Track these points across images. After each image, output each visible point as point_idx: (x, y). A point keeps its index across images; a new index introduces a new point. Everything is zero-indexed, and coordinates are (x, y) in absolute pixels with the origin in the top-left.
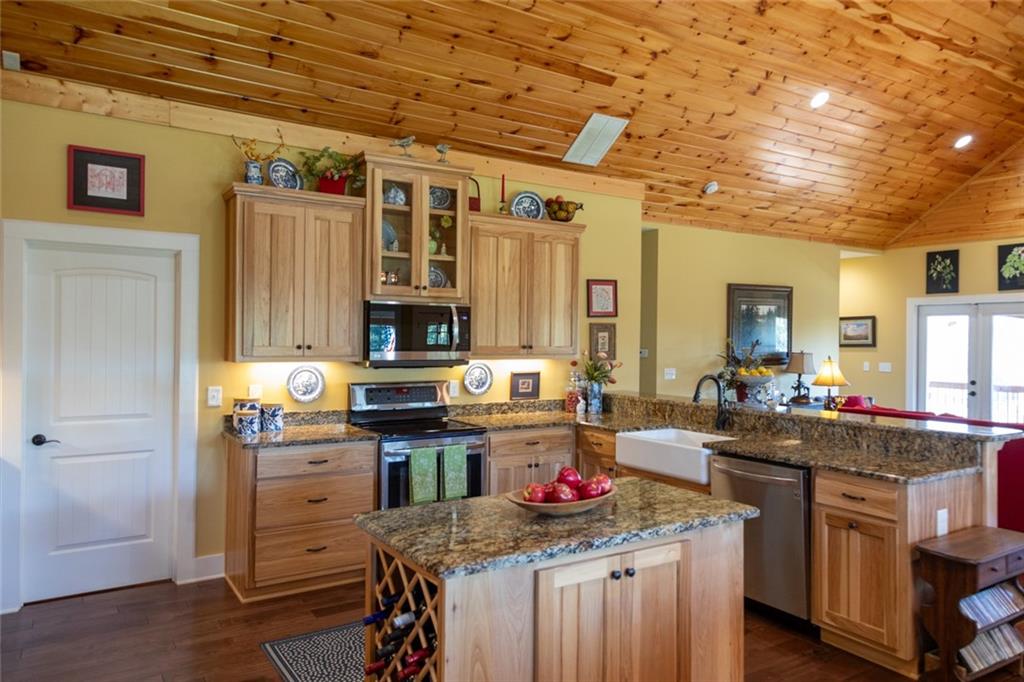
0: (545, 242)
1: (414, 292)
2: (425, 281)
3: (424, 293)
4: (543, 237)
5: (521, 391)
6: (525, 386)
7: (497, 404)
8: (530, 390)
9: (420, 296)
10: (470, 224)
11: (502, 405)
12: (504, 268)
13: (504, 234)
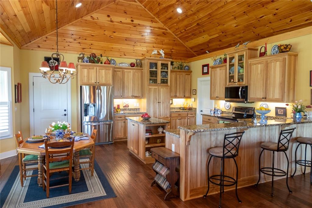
0: (272, 63)
1: (234, 84)
2: (237, 81)
3: (236, 84)
4: (271, 61)
5: (279, 113)
6: (281, 112)
7: (270, 117)
8: (282, 114)
9: (235, 85)
10: (249, 63)
11: (271, 117)
12: (258, 74)
13: (258, 64)
